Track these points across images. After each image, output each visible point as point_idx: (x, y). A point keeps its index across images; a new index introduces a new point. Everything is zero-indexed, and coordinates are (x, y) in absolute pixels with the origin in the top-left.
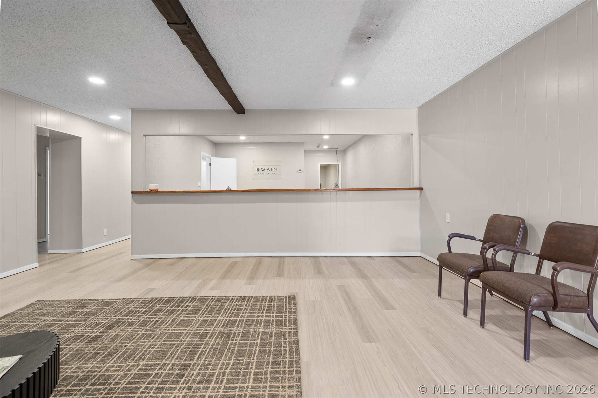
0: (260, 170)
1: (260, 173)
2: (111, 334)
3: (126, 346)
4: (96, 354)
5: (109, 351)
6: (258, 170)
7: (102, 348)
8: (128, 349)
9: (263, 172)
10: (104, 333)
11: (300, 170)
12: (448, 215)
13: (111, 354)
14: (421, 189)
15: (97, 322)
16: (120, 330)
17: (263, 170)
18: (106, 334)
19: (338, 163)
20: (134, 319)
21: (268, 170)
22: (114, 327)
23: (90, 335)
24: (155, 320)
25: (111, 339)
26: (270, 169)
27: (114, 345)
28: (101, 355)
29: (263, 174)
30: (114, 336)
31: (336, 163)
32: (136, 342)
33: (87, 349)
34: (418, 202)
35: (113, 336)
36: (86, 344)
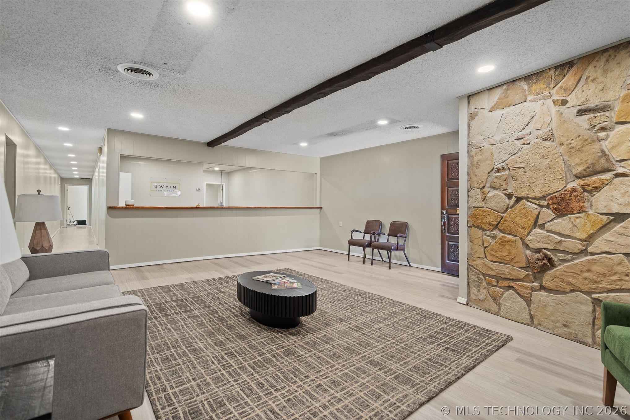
0: (159, 187)
1: (158, 190)
6: (156, 186)
9: (162, 189)
11: (200, 189)
12: (341, 223)
14: (321, 208)
17: (162, 187)
19: (223, 183)
21: (167, 187)
26: (169, 187)
29: (161, 190)
31: (220, 183)
34: (318, 216)
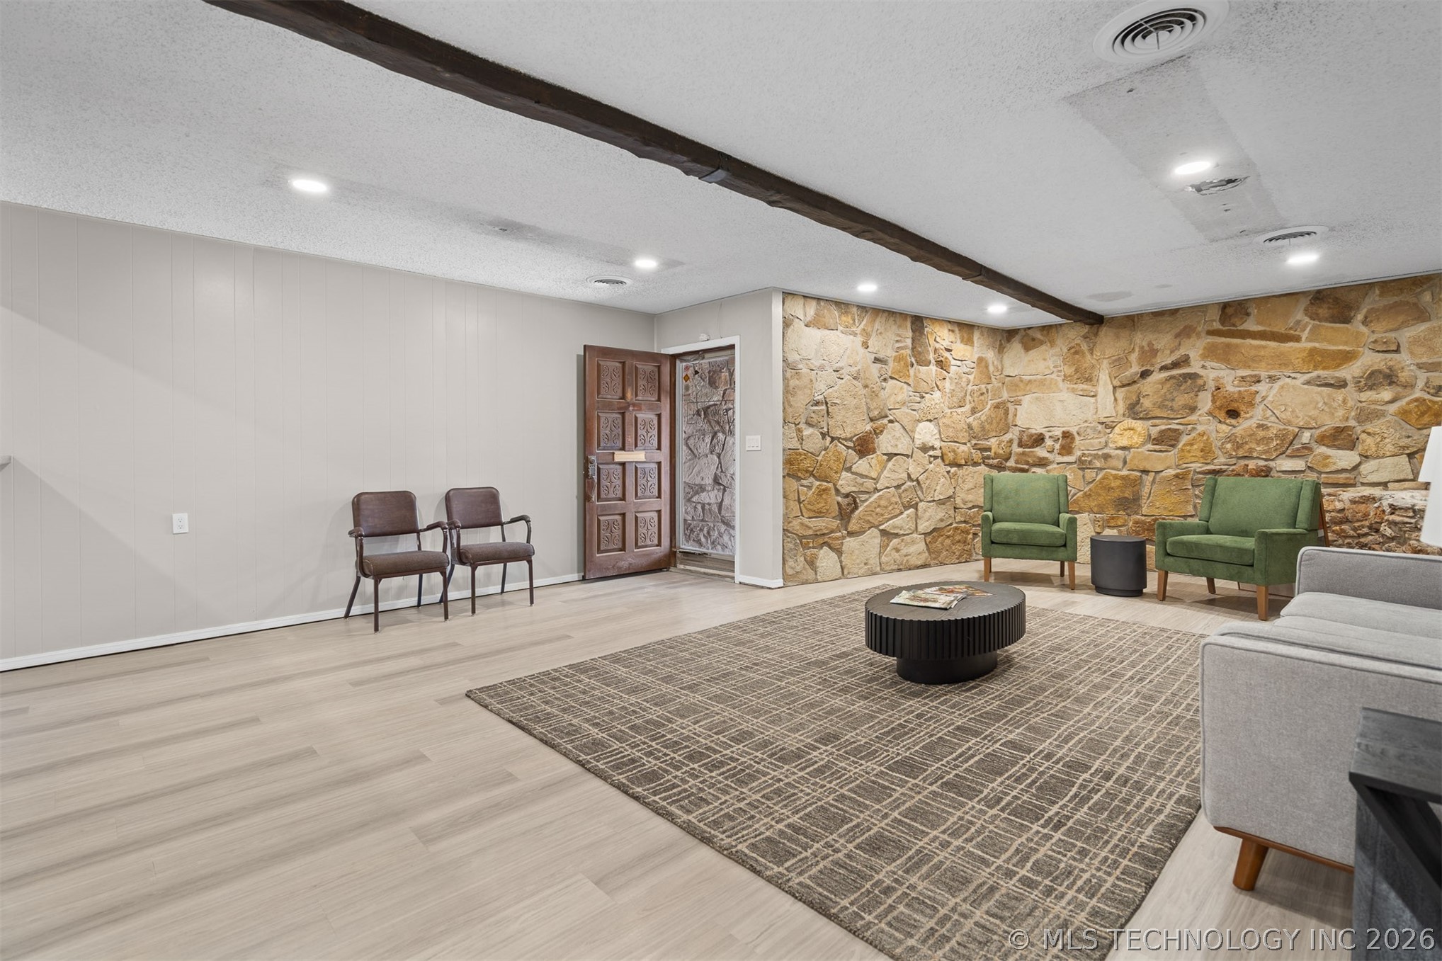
2: (802, 738)
3: (788, 709)
4: (829, 713)
5: (812, 711)
7: (820, 718)
8: (789, 704)
10: (812, 745)
13: (812, 705)
15: (817, 780)
16: (785, 740)
18: (809, 740)
20: (750, 754)
22: (792, 751)
23: (834, 750)
24: (720, 736)
25: (804, 729)
27: (803, 716)
28: (823, 709)
30: (799, 731)
32: (773, 709)
33: (840, 725)
35: (801, 732)
36: (842, 734)
